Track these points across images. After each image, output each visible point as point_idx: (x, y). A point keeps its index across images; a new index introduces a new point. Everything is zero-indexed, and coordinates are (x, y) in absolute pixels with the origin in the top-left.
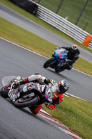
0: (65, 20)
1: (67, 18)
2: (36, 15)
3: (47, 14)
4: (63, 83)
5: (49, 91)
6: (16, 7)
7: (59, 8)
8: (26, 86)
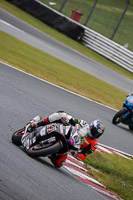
0: (123, 49)
1: (126, 46)
2: (81, 42)
3: (97, 39)
4: (95, 125)
5: (76, 134)
6: (53, 31)
7: (115, 31)
8: (44, 128)
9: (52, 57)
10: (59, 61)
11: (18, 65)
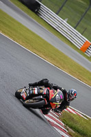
1: (67, 20)
2: (37, 13)
3: (48, 13)
7: (60, 9)
9: (23, 26)
10: (28, 30)
11: (8, 34)
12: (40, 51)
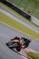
12: (25, 32)
